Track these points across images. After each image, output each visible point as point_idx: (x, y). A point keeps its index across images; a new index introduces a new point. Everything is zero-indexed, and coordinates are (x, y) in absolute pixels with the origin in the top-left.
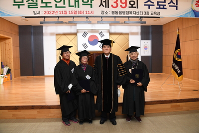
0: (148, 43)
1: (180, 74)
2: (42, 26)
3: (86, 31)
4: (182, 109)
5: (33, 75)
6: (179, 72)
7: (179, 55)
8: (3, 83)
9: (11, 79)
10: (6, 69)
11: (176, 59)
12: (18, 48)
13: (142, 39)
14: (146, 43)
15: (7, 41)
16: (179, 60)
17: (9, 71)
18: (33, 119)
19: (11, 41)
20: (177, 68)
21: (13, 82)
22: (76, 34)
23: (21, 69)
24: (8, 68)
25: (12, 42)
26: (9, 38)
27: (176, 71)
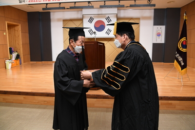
0: (162, 29)
1: (183, 67)
2: (50, 12)
3: (92, 16)
4: (175, 108)
5: (42, 61)
6: (183, 64)
7: (184, 44)
8: (11, 67)
9: (21, 64)
10: (14, 55)
11: (181, 49)
12: (27, 35)
13: (155, 24)
14: (159, 29)
15: (16, 28)
16: (184, 50)
17: (18, 57)
18: (20, 104)
19: (20, 27)
20: (180, 59)
21: (23, 67)
22: (82, 20)
23: (30, 55)
24: (17, 53)
25: (20, 29)
26: (17, 25)
27: (179, 62)
